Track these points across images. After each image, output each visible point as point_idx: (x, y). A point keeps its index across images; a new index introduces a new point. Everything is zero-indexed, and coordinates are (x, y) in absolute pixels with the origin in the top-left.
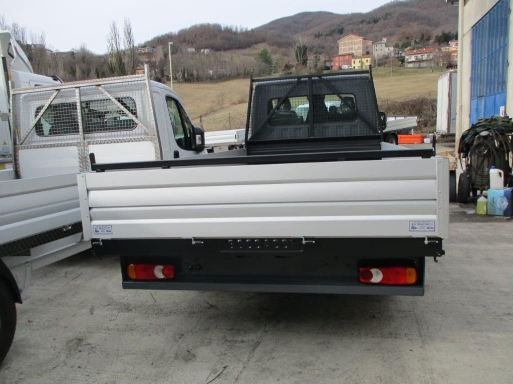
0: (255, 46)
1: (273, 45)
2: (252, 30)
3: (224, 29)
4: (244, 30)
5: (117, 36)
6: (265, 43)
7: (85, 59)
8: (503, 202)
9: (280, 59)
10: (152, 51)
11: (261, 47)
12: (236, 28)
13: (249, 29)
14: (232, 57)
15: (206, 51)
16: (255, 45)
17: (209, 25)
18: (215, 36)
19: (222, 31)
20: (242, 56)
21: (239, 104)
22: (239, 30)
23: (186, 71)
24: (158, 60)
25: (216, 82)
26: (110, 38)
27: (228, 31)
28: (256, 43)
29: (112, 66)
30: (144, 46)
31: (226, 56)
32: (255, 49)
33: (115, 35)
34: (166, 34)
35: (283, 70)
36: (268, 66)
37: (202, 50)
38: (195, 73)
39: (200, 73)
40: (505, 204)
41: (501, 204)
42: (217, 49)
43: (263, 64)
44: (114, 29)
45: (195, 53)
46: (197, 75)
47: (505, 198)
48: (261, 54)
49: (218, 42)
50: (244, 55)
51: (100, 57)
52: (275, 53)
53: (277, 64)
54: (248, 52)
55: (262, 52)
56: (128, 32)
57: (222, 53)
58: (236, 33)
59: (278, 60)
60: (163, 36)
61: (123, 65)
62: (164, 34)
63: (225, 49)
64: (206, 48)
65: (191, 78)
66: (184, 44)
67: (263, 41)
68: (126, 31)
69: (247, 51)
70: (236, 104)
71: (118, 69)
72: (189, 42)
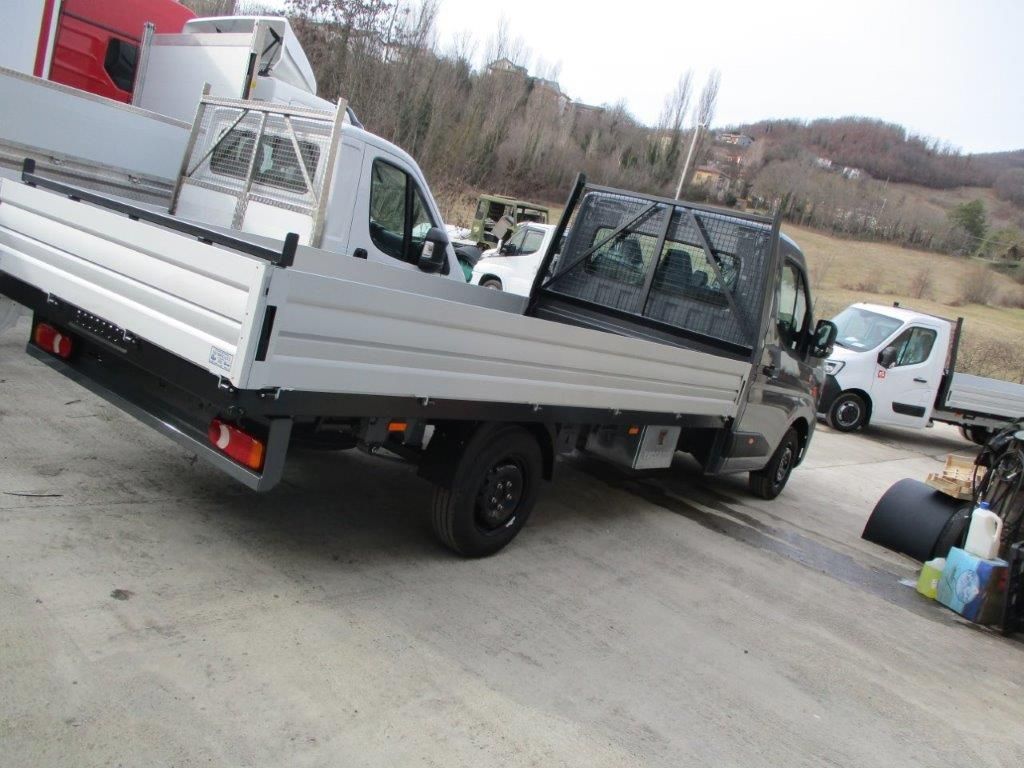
0: (963, 190)
1: (1005, 199)
2: (970, 158)
3: (909, 140)
4: (951, 152)
5: (685, 100)
6: (988, 190)
7: (617, 126)
8: (969, 585)
9: (1008, 231)
10: (746, 144)
11: (972, 195)
12: (935, 146)
13: (965, 152)
14: (904, 198)
15: (854, 173)
16: (963, 188)
17: (880, 123)
18: (885, 149)
19: (904, 143)
20: (926, 204)
21: (858, 290)
22: (940, 150)
23: (791, 199)
24: (748, 163)
25: (845, 238)
26: (671, 100)
27: (917, 145)
28: (969, 184)
29: (654, 152)
30: (736, 133)
31: (891, 194)
32: (960, 196)
33: (683, 98)
34: (787, 120)
35: (1004, 256)
36: (969, 239)
37: (846, 169)
38: (808, 208)
39: (820, 210)
40: (974, 591)
41: (964, 588)
42: (878, 175)
43: (961, 231)
44: (685, 87)
45: (829, 171)
46: (811, 213)
47: (977, 578)
48: (965, 210)
49: (887, 161)
50: (933, 201)
51: (645, 131)
52: (1002, 215)
53: (996, 238)
54: (942, 198)
55: (970, 204)
56: (709, 99)
57: (885, 185)
58: (931, 154)
59: (1001, 233)
60: (779, 123)
61: (675, 154)
62: (783, 119)
63: (895, 180)
64: (856, 166)
65: (797, 214)
66: (815, 147)
67: (987, 184)
68: (706, 93)
69: (941, 195)
70: (851, 289)
71: (664, 159)
72: (824, 147)
